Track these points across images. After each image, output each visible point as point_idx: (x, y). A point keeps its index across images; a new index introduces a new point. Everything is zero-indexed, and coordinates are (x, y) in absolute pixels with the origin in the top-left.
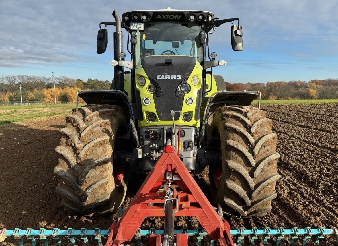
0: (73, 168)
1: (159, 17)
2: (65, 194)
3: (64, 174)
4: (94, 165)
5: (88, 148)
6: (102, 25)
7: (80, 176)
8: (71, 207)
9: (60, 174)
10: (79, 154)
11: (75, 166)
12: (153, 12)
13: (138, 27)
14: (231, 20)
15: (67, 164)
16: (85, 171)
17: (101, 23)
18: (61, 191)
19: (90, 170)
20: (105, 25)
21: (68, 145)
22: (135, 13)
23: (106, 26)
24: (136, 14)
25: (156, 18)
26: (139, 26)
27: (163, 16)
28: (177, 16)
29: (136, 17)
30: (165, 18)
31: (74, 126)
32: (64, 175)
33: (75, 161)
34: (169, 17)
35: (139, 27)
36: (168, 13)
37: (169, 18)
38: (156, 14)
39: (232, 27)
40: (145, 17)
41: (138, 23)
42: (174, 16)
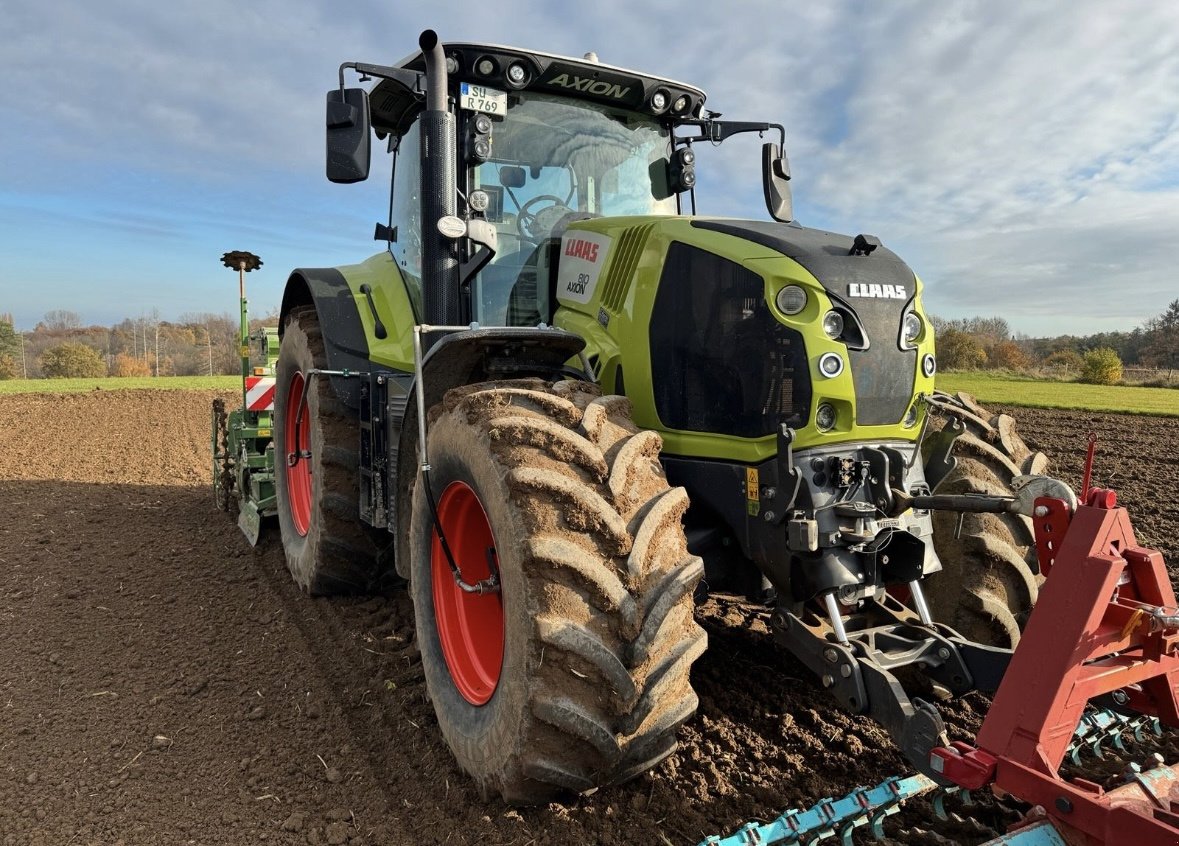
0: (619, 611)
1: (562, 80)
2: (572, 720)
3: (585, 639)
4: (680, 591)
5: (651, 534)
6: (349, 73)
7: (642, 635)
8: (561, 771)
9: (564, 641)
10: (626, 557)
11: (624, 602)
12: (551, 61)
13: (487, 104)
14: (760, 127)
15: (584, 601)
16: (654, 616)
17: (347, 65)
18: (557, 708)
19: (669, 609)
20: (361, 76)
21: (578, 529)
22: (489, 53)
23: (361, 80)
24: (494, 56)
25: (551, 82)
26: (489, 99)
27: (577, 79)
28: (617, 88)
29: (486, 67)
30: (578, 88)
31: (561, 460)
32: (583, 642)
33: (620, 585)
34: (591, 86)
35: (490, 104)
36: (597, 73)
37: (592, 90)
38: (558, 68)
39: (766, 149)
40: (518, 73)
41: (488, 90)
42: (608, 86)
